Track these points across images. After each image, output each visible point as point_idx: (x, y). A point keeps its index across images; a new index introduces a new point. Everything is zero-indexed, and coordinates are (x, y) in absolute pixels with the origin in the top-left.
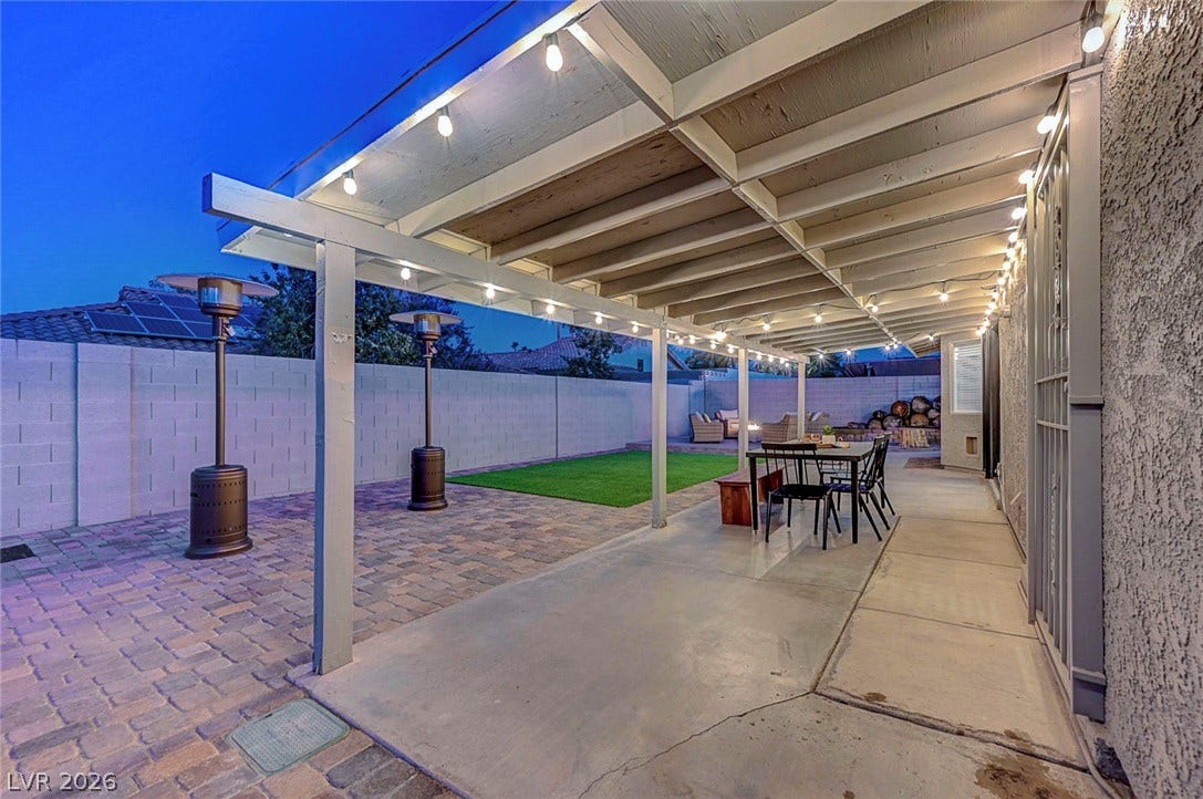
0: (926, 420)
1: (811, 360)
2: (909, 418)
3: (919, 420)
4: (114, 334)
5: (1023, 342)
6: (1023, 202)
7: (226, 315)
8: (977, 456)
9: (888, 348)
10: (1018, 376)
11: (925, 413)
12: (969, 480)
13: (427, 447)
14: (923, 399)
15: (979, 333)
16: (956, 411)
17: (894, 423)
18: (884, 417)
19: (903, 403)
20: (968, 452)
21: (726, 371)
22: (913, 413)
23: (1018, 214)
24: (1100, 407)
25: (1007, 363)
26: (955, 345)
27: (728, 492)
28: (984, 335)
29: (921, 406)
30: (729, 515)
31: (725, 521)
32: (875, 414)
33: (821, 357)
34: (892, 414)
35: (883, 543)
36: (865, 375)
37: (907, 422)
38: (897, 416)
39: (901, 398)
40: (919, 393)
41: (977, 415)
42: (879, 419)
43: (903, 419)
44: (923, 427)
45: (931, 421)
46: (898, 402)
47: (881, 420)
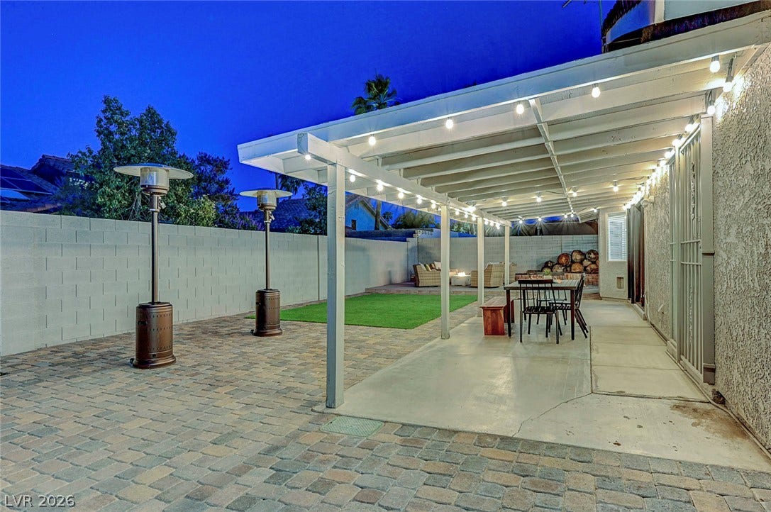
0: (582, 267)
1: (513, 225)
2: (570, 266)
3: (577, 267)
5: (665, 220)
7: (159, 194)
8: (623, 290)
9: (566, 216)
10: (661, 239)
11: (581, 262)
12: (621, 305)
13: (267, 289)
14: (580, 252)
15: (625, 208)
16: (610, 260)
17: (560, 270)
18: (553, 266)
19: (566, 255)
20: (618, 288)
21: (432, 231)
22: (573, 262)
23: (667, 154)
24: (713, 254)
25: (651, 230)
26: (609, 216)
27: (489, 313)
28: (629, 210)
29: (578, 257)
30: (489, 328)
31: (486, 333)
32: (547, 263)
33: (521, 222)
34: (558, 263)
35: (588, 339)
36: (536, 234)
37: (568, 269)
38: (562, 265)
39: (565, 250)
40: (577, 248)
41: (623, 263)
42: (549, 267)
43: (566, 267)
44: (580, 272)
45: (585, 267)
46: (563, 254)
47: (551, 268)
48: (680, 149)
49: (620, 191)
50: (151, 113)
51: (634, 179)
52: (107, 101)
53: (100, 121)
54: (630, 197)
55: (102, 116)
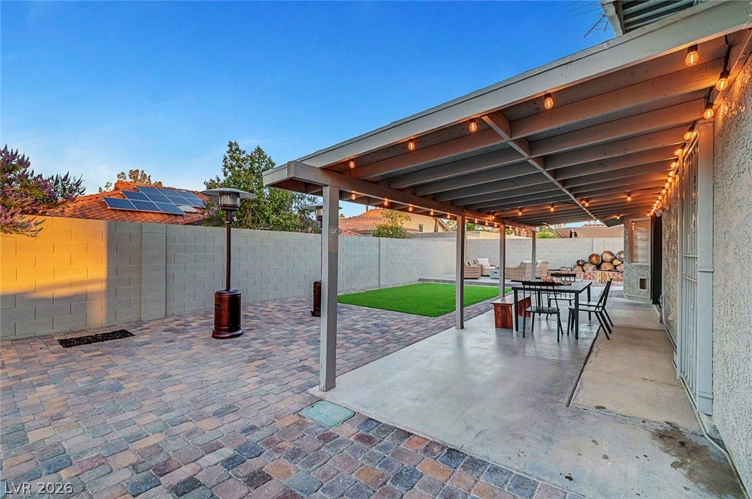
0: (611, 266)
2: (601, 265)
3: (606, 266)
4: (119, 210)
5: (677, 229)
6: (676, 160)
8: (646, 290)
11: (611, 262)
14: (611, 253)
15: (649, 215)
16: (634, 263)
17: (591, 268)
18: (584, 264)
19: (597, 256)
20: (641, 288)
22: (603, 261)
23: (674, 165)
25: (667, 238)
26: (633, 222)
27: (499, 309)
28: (651, 218)
29: (609, 257)
30: (499, 322)
31: (497, 325)
32: (578, 261)
34: (589, 262)
37: (599, 267)
38: (592, 263)
39: (596, 252)
40: (608, 249)
41: (648, 266)
42: (580, 265)
43: (596, 265)
44: (610, 271)
45: (615, 266)
46: (594, 255)
47: (582, 266)
48: (684, 158)
49: (632, 201)
50: (259, 150)
51: (649, 189)
52: (231, 145)
53: (226, 158)
54: (650, 206)
55: (227, 155)
